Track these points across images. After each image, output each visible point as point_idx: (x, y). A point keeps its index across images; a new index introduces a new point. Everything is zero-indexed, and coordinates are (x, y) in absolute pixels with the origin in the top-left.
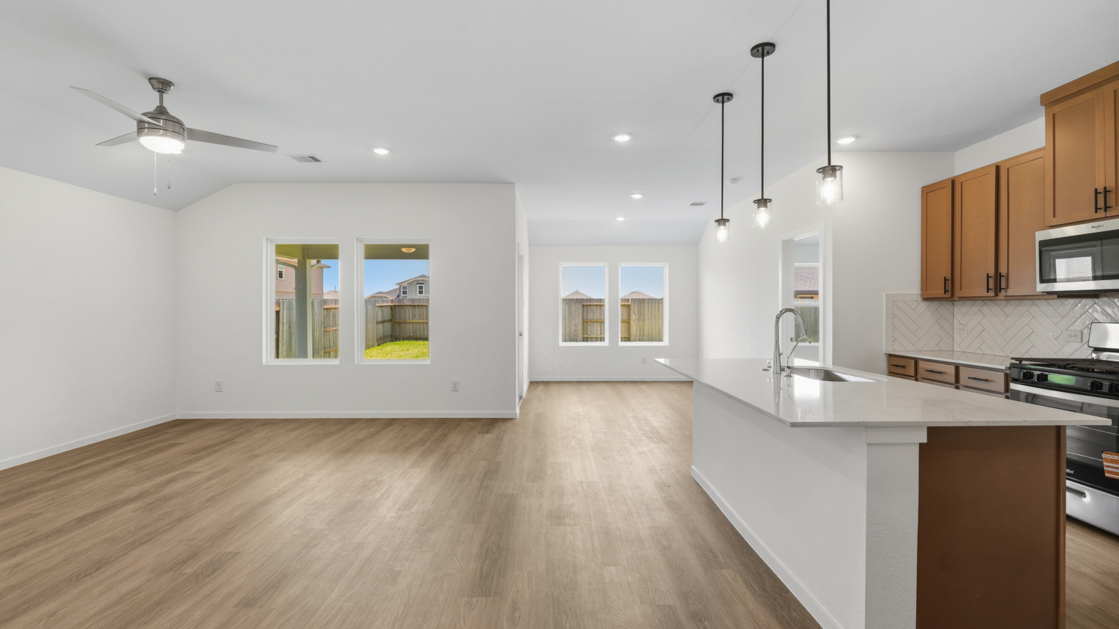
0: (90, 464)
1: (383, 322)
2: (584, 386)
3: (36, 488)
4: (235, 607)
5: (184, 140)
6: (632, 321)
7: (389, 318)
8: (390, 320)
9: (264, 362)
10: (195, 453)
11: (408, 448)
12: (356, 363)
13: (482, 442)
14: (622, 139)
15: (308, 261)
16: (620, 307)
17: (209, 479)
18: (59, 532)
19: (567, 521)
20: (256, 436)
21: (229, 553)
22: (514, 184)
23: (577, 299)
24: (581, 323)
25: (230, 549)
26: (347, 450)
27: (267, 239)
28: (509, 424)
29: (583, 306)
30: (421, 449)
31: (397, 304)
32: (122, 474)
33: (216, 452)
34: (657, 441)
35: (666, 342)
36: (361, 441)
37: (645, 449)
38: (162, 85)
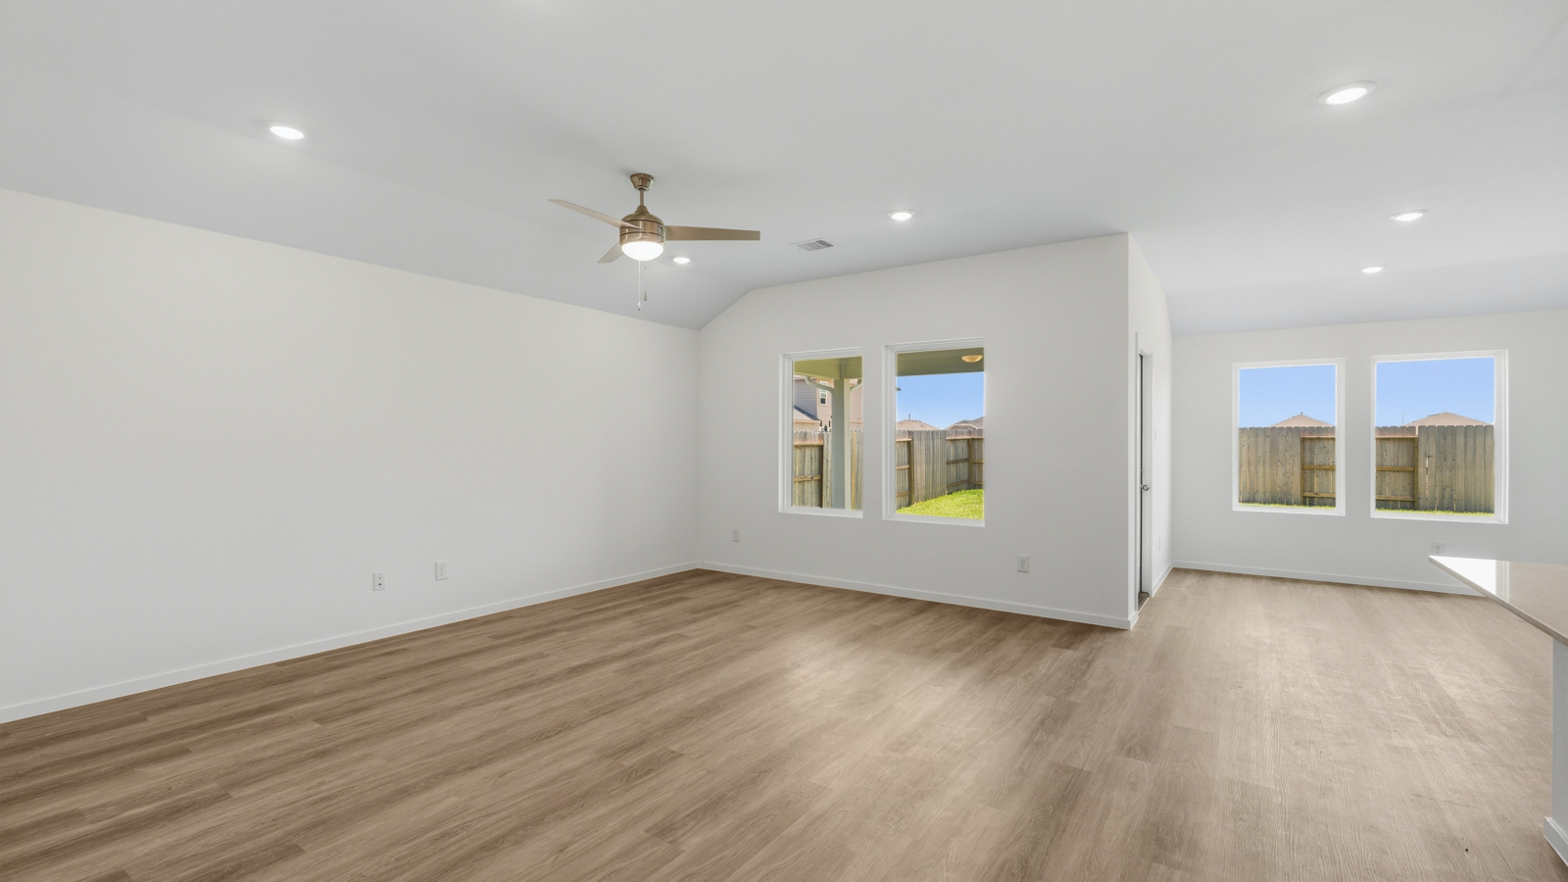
0: (607, 609)
1: (956, 462)
2: (1284, 588)
3: (559, 626)
4: (647, 831)
5: (662, 241)
6: (1421, 470)
7: (965, 456)
8: (967, 460)
9: (780, 510)
10: (696, 613)
11: (936, 651)
12: (884, 518)
13: (1056, 661)
14: (1346, 97)
15: (846, 381)
16: (1373, 444)
17: (695, 648)
18: (551, 679)
19: (1178, 857)
20: (762, 602)
21: (673, 752)
22: (1123, 234)
23: (1290, 428)
24: (1297, 470)
25: (674, 748)
26: (855, 639)
27: (784, 355)
28: (1111, 638)
29: (1303, 440)
30: (956, 656)
31: (976, 437)
32: (626, 624)
33: (715, 614)
34: (1449, 731)
35: (1501, 515)
36: (876, 629)
37: (1411, 743)
38: (642, 181)
